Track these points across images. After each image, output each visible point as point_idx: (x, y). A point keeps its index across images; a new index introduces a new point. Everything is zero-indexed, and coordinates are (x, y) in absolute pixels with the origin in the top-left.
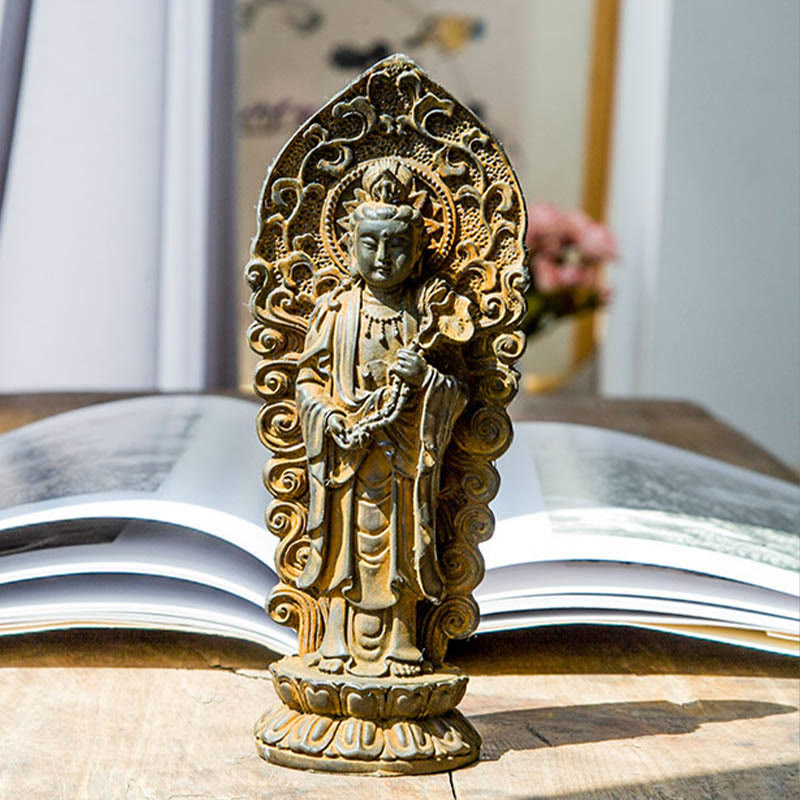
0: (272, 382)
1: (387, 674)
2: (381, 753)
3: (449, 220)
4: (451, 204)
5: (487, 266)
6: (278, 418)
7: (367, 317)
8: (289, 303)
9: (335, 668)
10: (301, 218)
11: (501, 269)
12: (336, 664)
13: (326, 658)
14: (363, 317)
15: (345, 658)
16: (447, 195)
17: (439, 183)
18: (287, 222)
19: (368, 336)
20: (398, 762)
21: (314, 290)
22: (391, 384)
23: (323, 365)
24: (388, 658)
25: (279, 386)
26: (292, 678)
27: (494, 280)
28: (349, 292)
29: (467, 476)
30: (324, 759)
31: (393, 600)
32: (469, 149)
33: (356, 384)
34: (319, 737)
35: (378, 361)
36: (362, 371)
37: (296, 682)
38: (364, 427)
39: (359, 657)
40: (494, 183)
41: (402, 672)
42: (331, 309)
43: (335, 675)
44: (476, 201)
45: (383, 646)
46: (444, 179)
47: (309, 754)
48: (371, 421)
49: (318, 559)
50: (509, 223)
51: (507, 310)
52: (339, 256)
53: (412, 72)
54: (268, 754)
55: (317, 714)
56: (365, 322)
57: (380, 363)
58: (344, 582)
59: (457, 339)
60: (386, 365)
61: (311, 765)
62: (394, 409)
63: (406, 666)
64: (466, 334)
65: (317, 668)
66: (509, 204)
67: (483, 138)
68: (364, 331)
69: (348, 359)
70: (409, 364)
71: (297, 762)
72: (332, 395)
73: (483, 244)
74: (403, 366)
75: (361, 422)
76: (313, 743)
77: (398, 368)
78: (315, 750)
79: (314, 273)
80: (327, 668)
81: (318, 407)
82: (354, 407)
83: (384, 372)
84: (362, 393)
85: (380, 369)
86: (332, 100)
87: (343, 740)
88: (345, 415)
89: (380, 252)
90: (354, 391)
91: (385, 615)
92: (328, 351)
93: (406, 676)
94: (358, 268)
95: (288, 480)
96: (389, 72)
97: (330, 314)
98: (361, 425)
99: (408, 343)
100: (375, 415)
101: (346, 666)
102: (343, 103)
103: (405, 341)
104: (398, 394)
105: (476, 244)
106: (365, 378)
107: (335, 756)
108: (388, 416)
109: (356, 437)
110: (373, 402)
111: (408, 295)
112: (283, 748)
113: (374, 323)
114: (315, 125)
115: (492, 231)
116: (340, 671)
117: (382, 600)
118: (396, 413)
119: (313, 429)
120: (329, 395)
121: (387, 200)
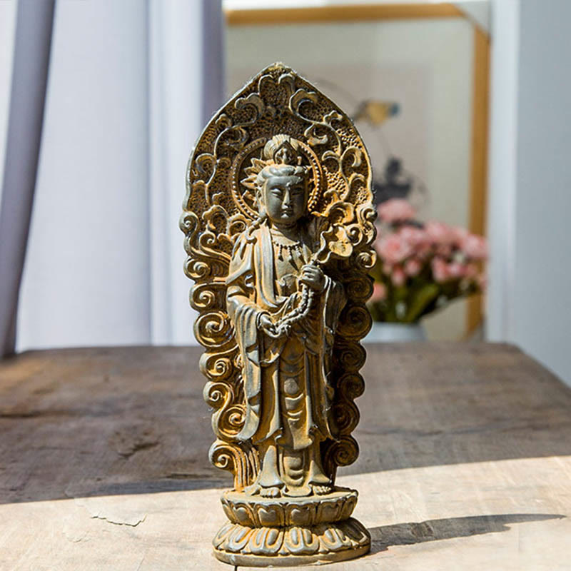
0: (205, 298)
1: (312, 494)
2: (318, 549)
3: (318, 176)
4: (319, 164)
5: (347, 206)
6: (210, 323)
7: (278, 245)
8: (213, 241)
9: (275, 493)
10: (216, 182)
11: (356, 207)
12: (275, 491)
13: (264, 487)
14: (275, 246)
15: (280, 486)
16: (316, 158)
17: (310, 151)
18: (207, 185)
19: (281, 258)
20: (330, 553)
21: (228, 231)
22: (301, 290)
23: (248, 281)
24: (310, 483)
25: (210, 300)
26: (247, 503)
27: (352, 215)
28: (259, 230)
29: (344, 353)
30: (279, 557)
31: (310, 441)
32: (330, 126)
33: (276, 293)
34: (273, 543)
35: (290, 275)
36: (280, 283)
37: (250, 506)
38: (286, 322)
39: (290, 484)
40: (348, 148)
41: (321, 491)
42: (249, 242)
43: (276, 499)
44: (336, 161)
45: (304, 475)
46: (312, 147)
47: (269, 554)
48: (290, 317)
49: (257, 418)
50: (359, 175)
51: (364, 235)
52: (243, 207)
53: (289, 75)
54: (234, 559)
55: (267, 527)
56: (277, 249)
57: (291, 276)
58: (276, 433)
59: (342, 255)
60: (296, 278)
61: (270, 562)
62: (306, 307)
63: (323, 487)
64: (347, 252)
65: (258, 495)
66: (360, 161)
67: (340, 117)
68: (277, 255)
69: (268, 276)
70: (313, 275)
71: (259, 561)
72: (256, 302)
73: (342, 191)
74: (309, 277)
75: (283, 318)
76: (269, 547)
77: (306, 278)
78: (273, 552)
79: (228, 219)
80: (269, 494)
81: (250, 311)
82: (276, 308)
83: (295, 283)
84: (281, 299)
85: (292, 281)
86: (233, 97)
87: (290, 542)
88: (269, 315)
89: (286, 199)
90: (275, 298)
91: (303, 453)
92: (251, 271)
93: (324, 494)
94: (266, 211)
95: (220, 367)
96: (273, 75)
97: (249, 246)
98: (284, 320)
99: (309, 260)
100: (293, 313)
101: (283, 491)
102: (242, 98)
103: (306, 260)
104: (307, 297)
105: (338, 191)
106: (282, 288)
107: (287, 554)
108: (302, 312)
109: (283, 328)
110: (290, 304)
111: (302, 228)
112: (247, 553)
113: (283, 249)
114: (223, 115)
115: (348, 181)
116: (279, 496)
117: (302, 443)
118: (307, 310)
119: (248, 326)
120: (253, 303)
121: (288, 162)
